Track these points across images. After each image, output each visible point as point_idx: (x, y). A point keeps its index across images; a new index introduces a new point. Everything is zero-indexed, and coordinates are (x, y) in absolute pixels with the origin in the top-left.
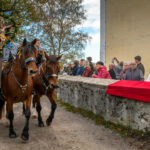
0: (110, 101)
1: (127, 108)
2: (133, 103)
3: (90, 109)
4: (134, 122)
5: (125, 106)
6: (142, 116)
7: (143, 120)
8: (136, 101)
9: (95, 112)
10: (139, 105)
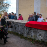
0: (27, 29)
1: (34, 32)
2: (36, 30)
3: (17, 32)
4: (37, 37)
5: (33, 31)
6: (40, 35)
7: (40, 36)
8: (38, 29)
9: (19, 33)
10: (39, 31)
